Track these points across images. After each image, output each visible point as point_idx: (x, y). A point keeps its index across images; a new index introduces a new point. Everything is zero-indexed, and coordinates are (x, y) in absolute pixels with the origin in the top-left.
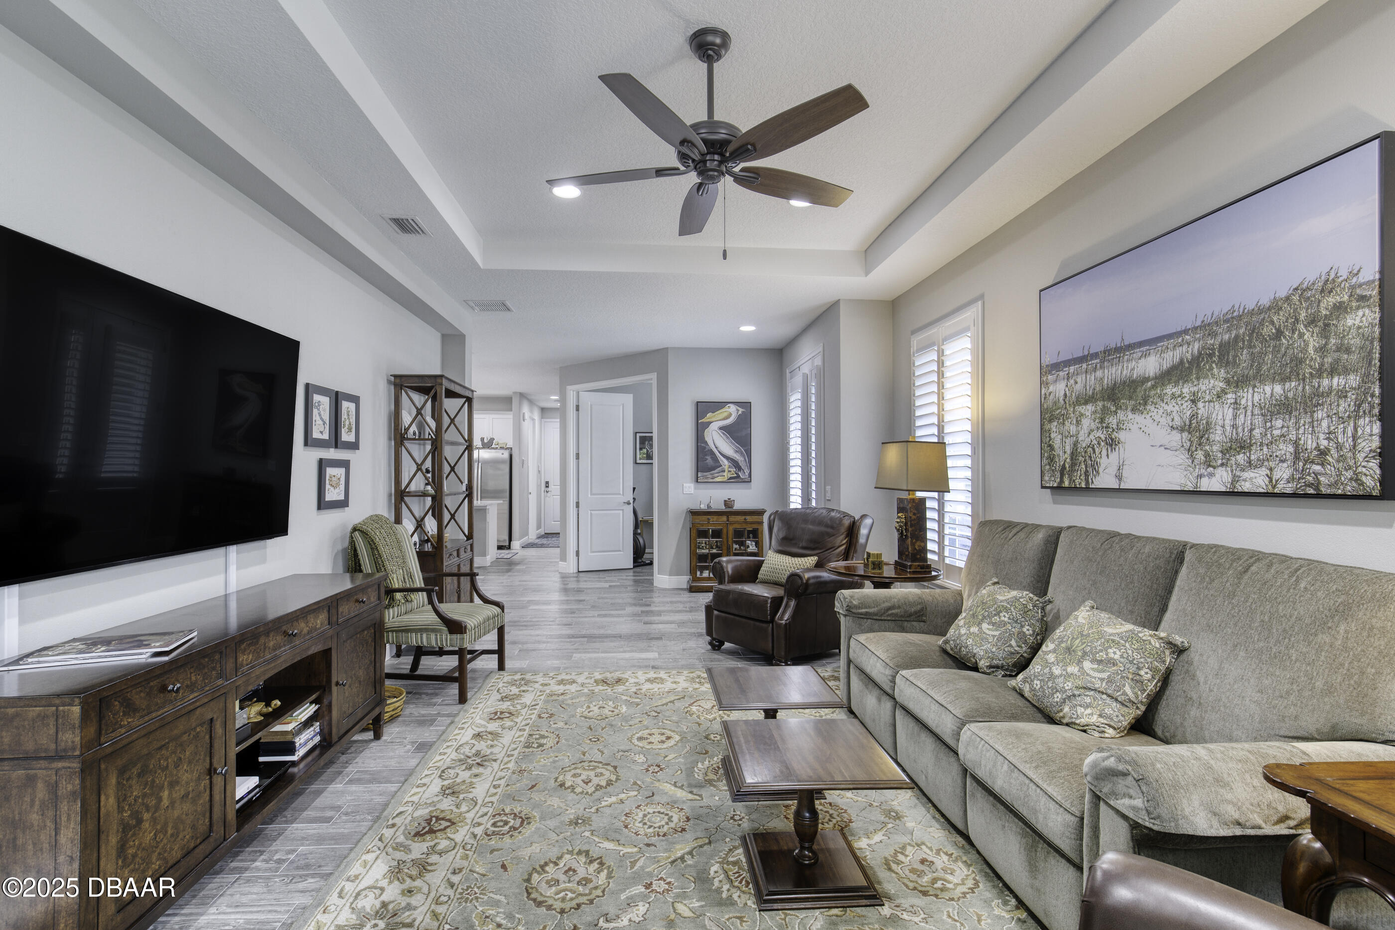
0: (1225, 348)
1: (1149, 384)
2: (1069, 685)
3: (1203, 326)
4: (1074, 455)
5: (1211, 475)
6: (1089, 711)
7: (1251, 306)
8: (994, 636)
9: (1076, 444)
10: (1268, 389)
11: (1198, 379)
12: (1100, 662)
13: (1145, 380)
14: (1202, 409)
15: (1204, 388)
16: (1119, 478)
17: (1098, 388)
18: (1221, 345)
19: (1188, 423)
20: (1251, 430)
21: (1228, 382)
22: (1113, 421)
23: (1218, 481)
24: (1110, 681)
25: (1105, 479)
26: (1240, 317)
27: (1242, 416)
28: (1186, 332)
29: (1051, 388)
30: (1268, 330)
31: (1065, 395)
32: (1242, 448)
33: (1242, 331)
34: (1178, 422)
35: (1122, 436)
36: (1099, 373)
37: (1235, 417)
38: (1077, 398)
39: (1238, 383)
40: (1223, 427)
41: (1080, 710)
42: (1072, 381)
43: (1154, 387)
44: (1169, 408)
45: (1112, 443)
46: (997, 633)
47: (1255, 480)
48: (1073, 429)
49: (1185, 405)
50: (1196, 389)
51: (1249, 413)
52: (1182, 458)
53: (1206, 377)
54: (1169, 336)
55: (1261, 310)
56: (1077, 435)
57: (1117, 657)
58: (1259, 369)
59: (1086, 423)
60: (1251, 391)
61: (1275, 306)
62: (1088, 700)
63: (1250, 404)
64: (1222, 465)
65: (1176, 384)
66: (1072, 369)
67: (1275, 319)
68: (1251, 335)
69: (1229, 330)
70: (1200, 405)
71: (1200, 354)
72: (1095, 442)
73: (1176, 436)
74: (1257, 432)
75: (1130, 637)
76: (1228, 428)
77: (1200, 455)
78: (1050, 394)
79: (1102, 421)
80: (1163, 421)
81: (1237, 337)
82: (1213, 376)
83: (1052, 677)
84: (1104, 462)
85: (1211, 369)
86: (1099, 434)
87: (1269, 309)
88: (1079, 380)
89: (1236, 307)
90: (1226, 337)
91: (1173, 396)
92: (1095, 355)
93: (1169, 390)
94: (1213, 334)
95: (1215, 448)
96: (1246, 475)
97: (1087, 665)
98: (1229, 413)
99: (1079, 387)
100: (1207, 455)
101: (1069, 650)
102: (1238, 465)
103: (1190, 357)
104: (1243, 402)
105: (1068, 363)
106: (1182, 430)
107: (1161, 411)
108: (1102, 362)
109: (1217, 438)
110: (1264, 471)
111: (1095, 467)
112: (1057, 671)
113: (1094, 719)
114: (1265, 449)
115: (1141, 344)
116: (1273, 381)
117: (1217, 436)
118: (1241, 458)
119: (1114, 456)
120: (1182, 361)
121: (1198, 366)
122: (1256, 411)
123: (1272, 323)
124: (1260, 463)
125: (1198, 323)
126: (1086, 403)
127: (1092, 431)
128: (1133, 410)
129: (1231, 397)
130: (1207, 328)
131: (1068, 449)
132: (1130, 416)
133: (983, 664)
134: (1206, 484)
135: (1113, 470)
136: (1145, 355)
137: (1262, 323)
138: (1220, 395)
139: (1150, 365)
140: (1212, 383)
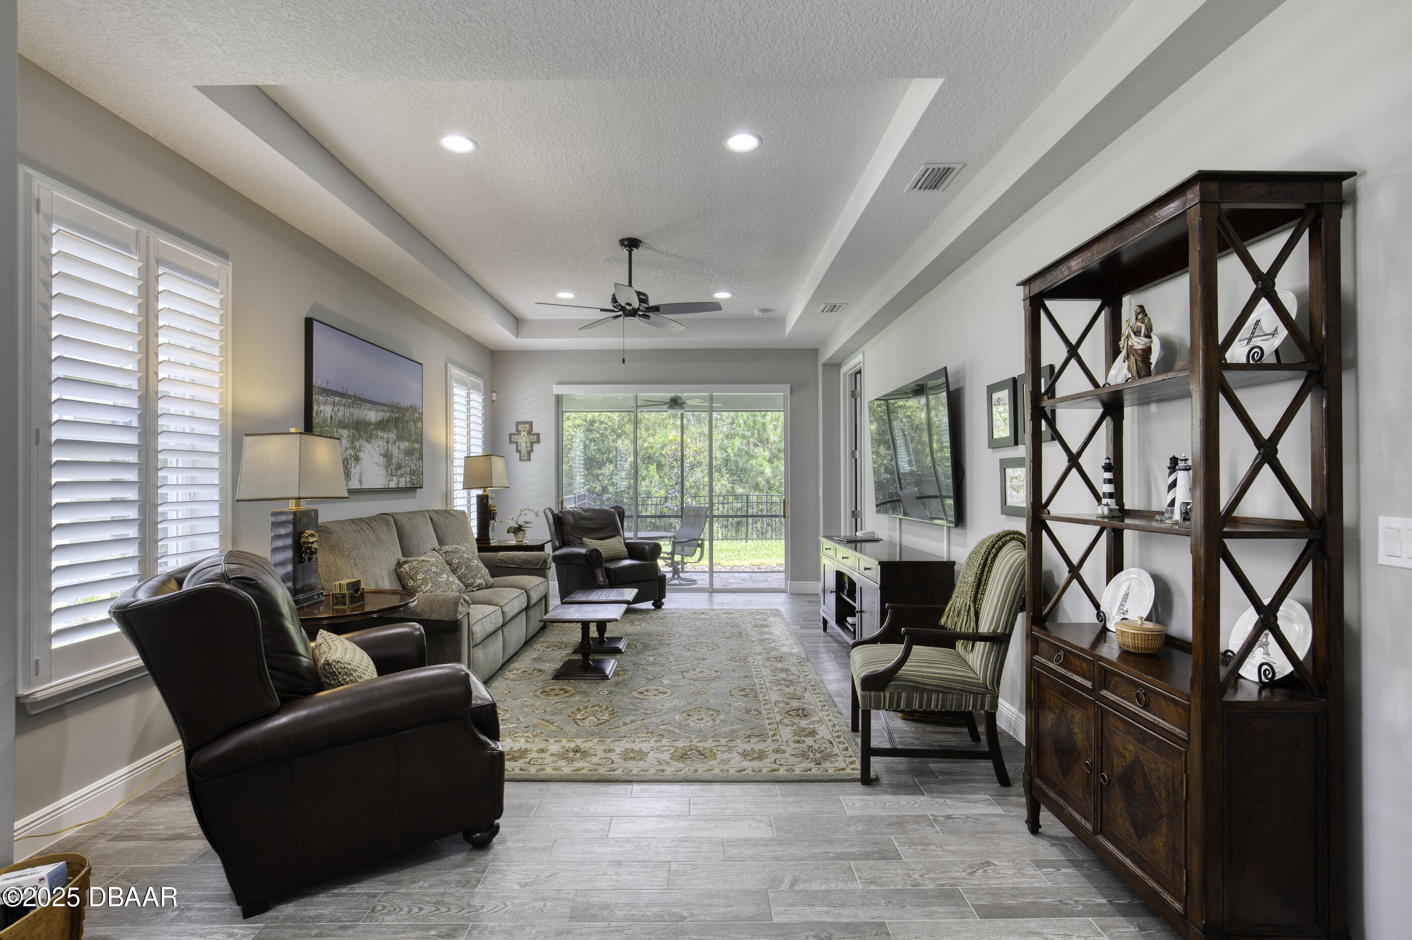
0: (397, 419)
1: (372, 427)
3: (389, 406)
5: (392, 480)
7: (401, 405)
10: (405, 443)
11: (389, 431)
13: (371, 424)
14: (390, 447)
16: (361, 482)
17: (351, 420)
18: (394, 418)
19: (385, 453)
20: (402, 460)
21: (396, 436)
22: (357, 444)
23: (392, 484)
25: (354, 483)
26: (398, 408)
28: (385, 405)
29: (322, 408)
30: (405, 418)
31: (331, 417)
32: (400, 467)
34: (382, 452)
35: (361, 455)
36: (351, 410)
37: (398, 453)
38: (339, 422)
39: (400, 438)
40: (395, 457)
42: (336, 409)
43: (374, 429)
44: (379, 443)
45: (357, 459)
47: (402, 483)
49: (384, 443)
50: (388, 436)
51: (401, 453)
52: (383, 471)
53: (391, 431)
54: (380, 404)
58: (403, 434)
59: (345, 442)
60: (401, 442)
61: (408, 409)
63: (402, 448)
64: (395, 475)
65: (382, 431)
66: (337, 399)
67: (407, 415)
68: (402, 418)
70: (389, 444)
71: (389, 418)
72: (348, 457)
73: (382, 460)
77: (389, 470)
78: (321, 412)
79: (352, 444)
80: (377, 449)
81: (398, 416)
82: (393, 431)
85: (392, 428)
86: (351, 452)
88: (341, 409)
90: (396, 415)
91: (381, 437)
92: (349, 397)
93: (380, 433)
94: (392, 411)
95: (393, 467)
96: (400, 480)
98: (397, 451)
99: (340, 414)
100: (391, 470)
102: (398, 475)
103: (386, 419)
104: (400, 447)
105: (334, 393)
106: (384, 456)
107: (376, 444)
108: (353, 403)
110: (405, 478)
111: (348, 474)
114: (404, 469)
115: (370, 402)
117: (394, 461)
118: (399, 472)
119: (358, 467)
120: (383, 419)
121: (388, 424)
124: (404, 475)
126: (344, 428)
127: (347, 449)
128: (366, 440)
129: (397, 443)
130: (391, 407)
132: (365, 444)
135: (357, 477)
136: (370, 409)
138: (395, 442)
139: (373, 416)
140: (392, 436)
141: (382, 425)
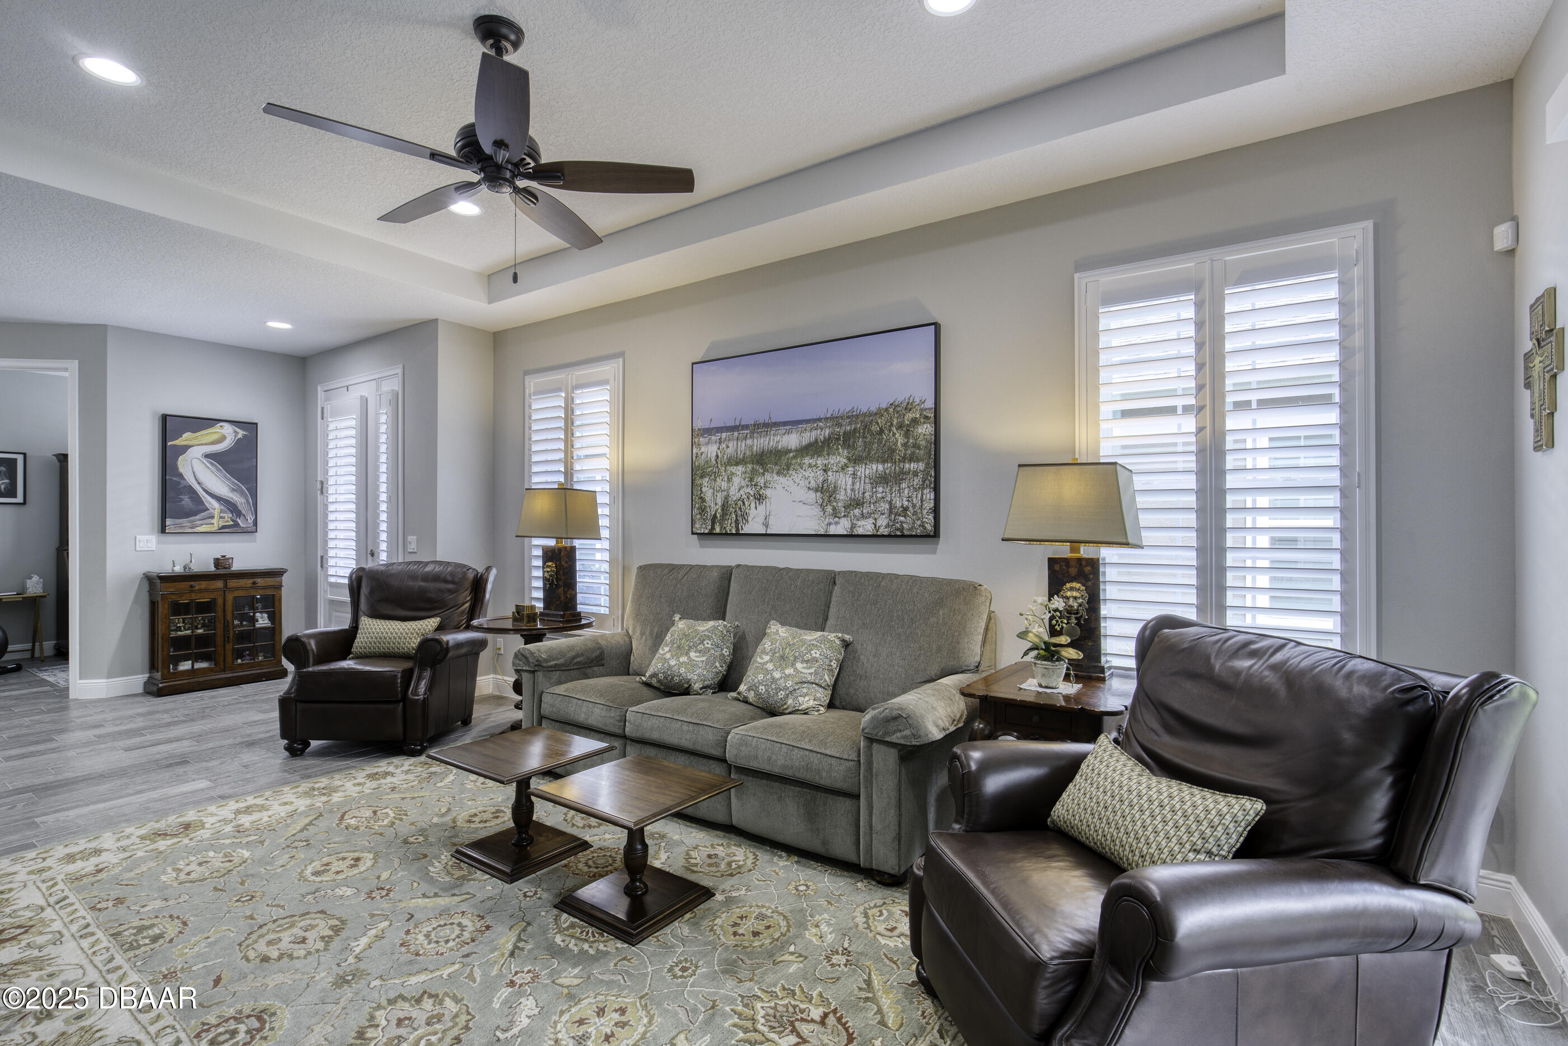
1: (791, 455)
2: (789, 684)
3: (832, 418)
4: (725, 506)
5: (837, 523)
6: (807, 698)
7: (864, 410)
8: (702, 662)
9: (727, 497)
10: (874, 467)
11: (828, 455)
12: (807, 662)
13: (788, 451)
14: (831, 477)
15: (832, 462)
16: (766, 525)
17: (748, 453)
18: (844, 433)
19: (820, 486)
20: (864, 493)
21: (849, 459)
22: (761, 480)
23: (842, 527)
24: (816, 673)
25: (754, 526)
26: (857, 416)
27: (858, 483)
28: (820, 420)
29: (703, 449)
30: (875, 428)
31: (717, 456)
32: (858, 504)
33: (858, 426)
34: (813, 484)
35: (768, 492)
36: (749, 442)
37: (853, 484)
38: (729, 459)
39: (856, 460)
40: (845, 490)
41: (801, 699)
42: (724, 446)
43: (794, 457)
44: (807, 474)
45: (760, 498)
46: (704, 659)
47: (866, 527)
48: (724, 485)
49: (819, 472)
50: (827, 462)
51: (862, 482)
52: (816, 511)
53: (834, 454)
54: (807, 421)
55: (871, 414)
56: (728, 491)
57: (817, 655)
58: (869, 453)
59: (737, 481)
60: (864, 467)
61: (879, 413)
62: (805, 691)
63: (863, 475)
64: (844, 516)
65: (812, 457)
66: (724, 435)
67: (879, 421)
68: (864, 429)
69: (850, 424)
70: (830, 473)
71: (830, 437)
72: (744, 496)
73: (812, 496)
74: (867, 495)
75: (823, 640)
76: (849, 491)
77: (829, 509)
78: (702, 454)
79: (751, 480)
80: (802, 483)
81: (855, 429)
82: (839, 454)
83: (774, 680)
84: (752, 512)
85: (838, 449)
86: (749, 490)
87: (876, 414)
88: (731, 445)
89: (855, 409)
90: (848, 428)
91: (810, 466)
92: (746, 427)
93: (807, 461)
94: (840, 425)
95: (840, 504)
96: (860, 523)
97: (799, 666)
98: (850, 481)
99: (730, 451)
100: (834, 509)
101: (783, 658)
102: (855, 516)
103: (822, 439)
104: (859, 473)
105: (719, 430)
106: (816, 490)
107: (800, 476)
108: (752, 433)
109: (841, 498)
110: (871, 521)
111: (745, 516)
112: (777, 675)
113: (811, 703)
114: (872, 506)
115: (785, 424)
116: (878, 462)
117: (841, 496)
118: (857, 511)
119: (761, 508)
120: (816, 441)
121: (829, 445)
122: (867, 481)
123: (877, 423)
124: (870, 515)
125: (829, 415)
126: (737, 464)
127: (742, 487)
128: (778, 473)
129: (851, 470)
130: (835, 420)
131: (719, 502)
132: (776, 477)
133: (697, 686)
134: (833, 530)
135: (761, 519)
136: (789, 432)
137: (871, 422)
138: (844, 468)
139: (792, 440)
140: (838, 459)
141: (813, 449)
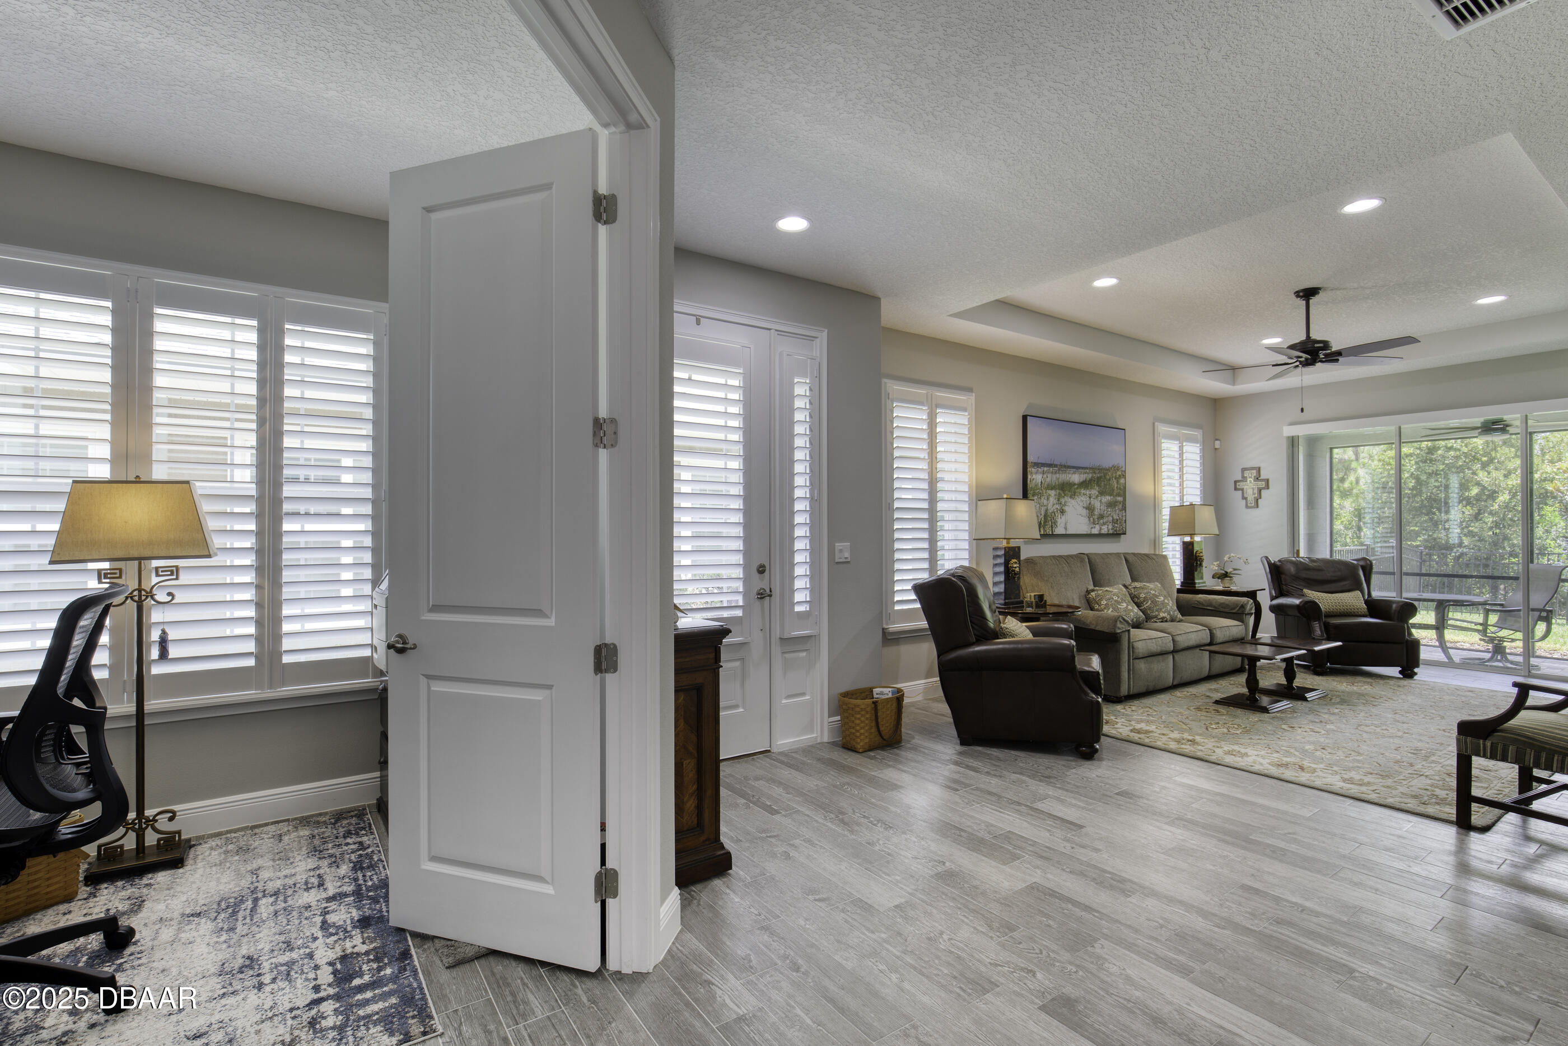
0: (1098, 478)
3: (1091, 469)
4: (1045, 516)
5: (1094, 528)
7: (1104, 466)
9: (1047, 510)
10: (1107, 497)
11: (1091, 489)
13: (1075, 484)
14: (1092, 501)
16: (1066, 529)
17: (1057, 483)
19: (1088, 506)
20: (1104, 511)
21: (1099, 492)
22: (1063, 500)
23: (1095, 531)
25: (1059, 530)
26: (1101, 469)
28: (1087, 468)
29: (1034, 476)
30: (1108, 477)
31: (1042, 483)
32: (1102, 518)
34: (1085, 505)
35: (1066, 508)
36: (1058, 475)
37: (1100, 506)
38: (1048, 485)
39: (1102, 493)
40: (1097, 509)
42: (1045, 476)
43: (1077, 488)
44: (1082, 499)
45: (1063, 512)
47: (1104, 530)
48: (1045, 502)
49: (1087, 499)
50: (1090, 493)
51: (1103, 505)
52: (1086, 520)
53: (1093, 489)
54: (1083, 468)
55: (1106, 469)
56: (1047, 506)
58: (1105, 490)
59: (1052, 500)
60: (1104, 497)
61: (1109, 469)
64: (1097, 523)
65: (1085, 489)
66: (1046, 469)
67: (1109, 473)
68: (1104, 477)
69: (1098, 472)
70: (1091, 499)
71: (1091, 478)
72: (1057, 511)
73: (1084, 511)
76: (1099, 510)
77: (1091, 519)
78: (1034, 480)
79: (1058, 500)
80: (1080, 504)
82: (1095, 489)
84: (1059, 521)
85: (1094, 486)
86: (1057, 506)
88: (1049, 476)
89: (1100, 465)
90: (1098, 475)
91: (1084, 494)
92: (1056, 466)
93: (1083, 491)
94: (1095, 473)
95: (1095, 517)
96: (1102, 528)
98: (1099, 504)
99: (1048, 480)
100: (1093, 519)
103: (1088, 479)
104: (1102, 501)
105: (1043, 465)
106: (1086, 509)
107: (1080, 500)
108: (1058, 470)
110: (1106, 526)
111: (1055, 523)
114: (1106, 518)
115: (1074, 467)
116: (1108, 495)
117: (1096, 513)
119: (1063, 518)
120: (1086, 480)
121: (1091, 483)
122: (1105, 505)
123: (1108, 475)
124: (1106, 523)
125: (1091, 466)
126: (1052, 489)
127: (1054, 504)
128: (1071, 497)
131: (1043, 513)
132: (1069, 499)
134: (1092, 531)
135: (1063, 525)
136: (1074, 473)
137: (1106, 473)
138: (1097, 497)
139: (1076, 478)
140: (1094, 492)
141: (1085, 484)
